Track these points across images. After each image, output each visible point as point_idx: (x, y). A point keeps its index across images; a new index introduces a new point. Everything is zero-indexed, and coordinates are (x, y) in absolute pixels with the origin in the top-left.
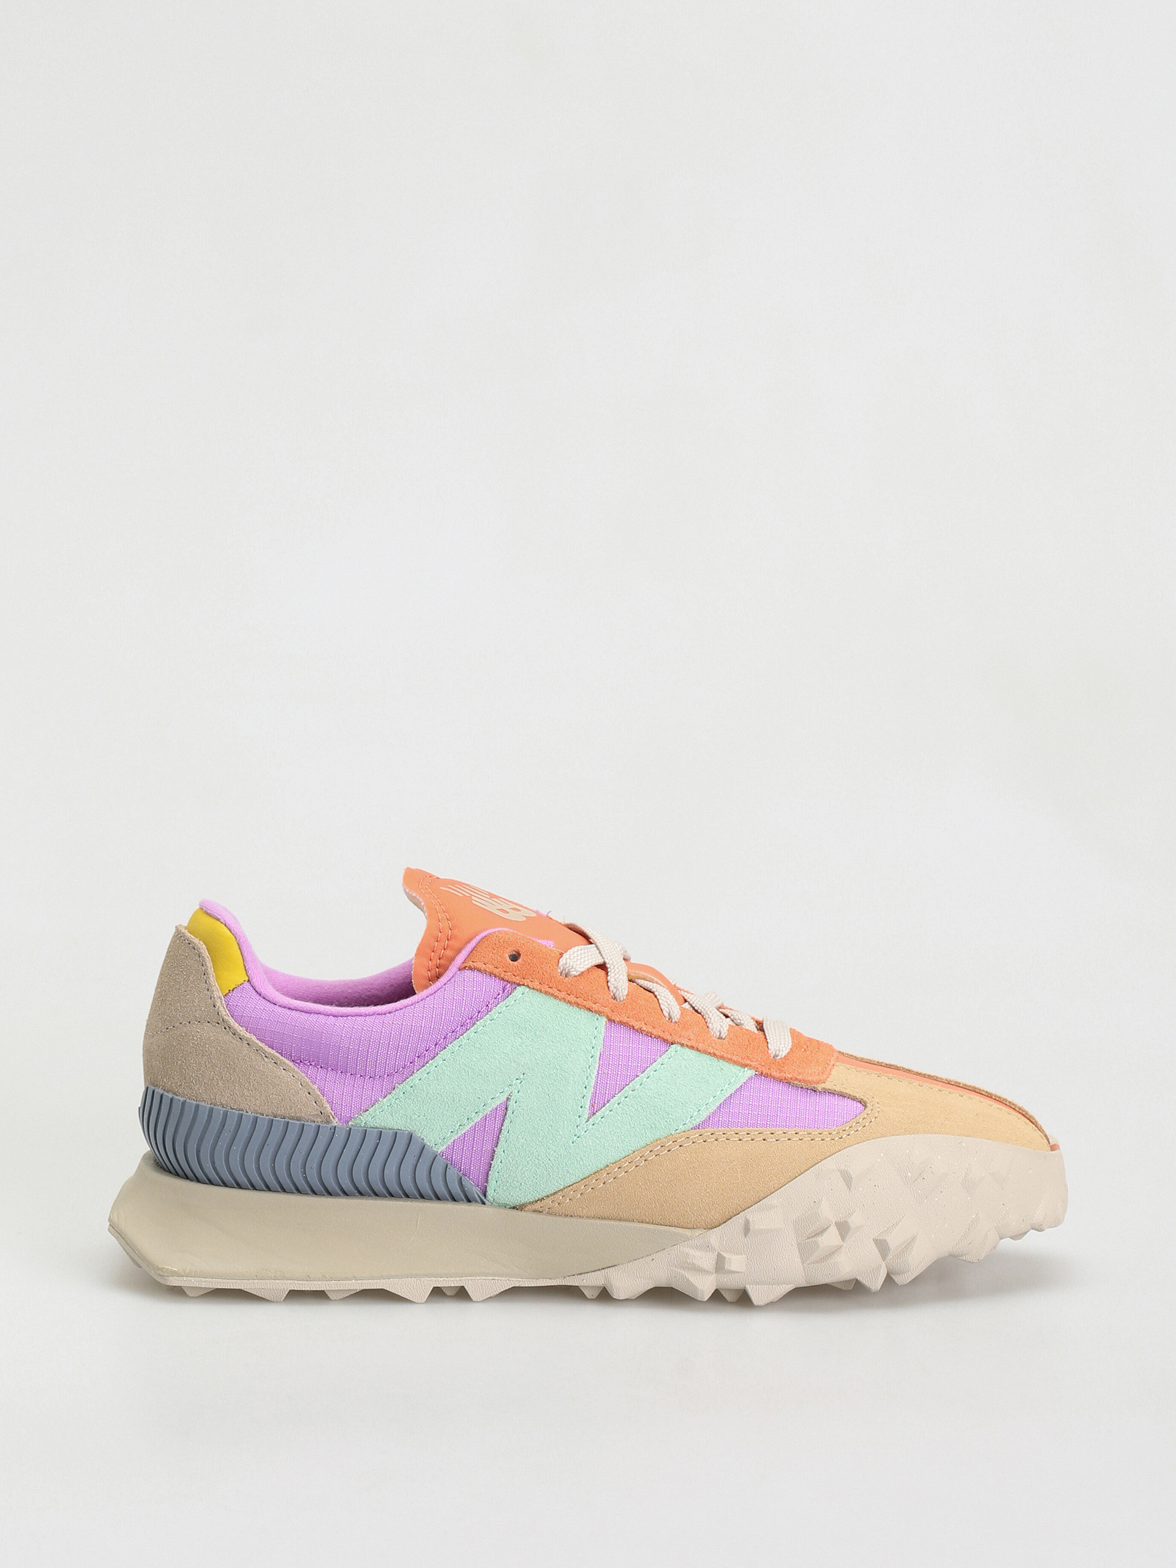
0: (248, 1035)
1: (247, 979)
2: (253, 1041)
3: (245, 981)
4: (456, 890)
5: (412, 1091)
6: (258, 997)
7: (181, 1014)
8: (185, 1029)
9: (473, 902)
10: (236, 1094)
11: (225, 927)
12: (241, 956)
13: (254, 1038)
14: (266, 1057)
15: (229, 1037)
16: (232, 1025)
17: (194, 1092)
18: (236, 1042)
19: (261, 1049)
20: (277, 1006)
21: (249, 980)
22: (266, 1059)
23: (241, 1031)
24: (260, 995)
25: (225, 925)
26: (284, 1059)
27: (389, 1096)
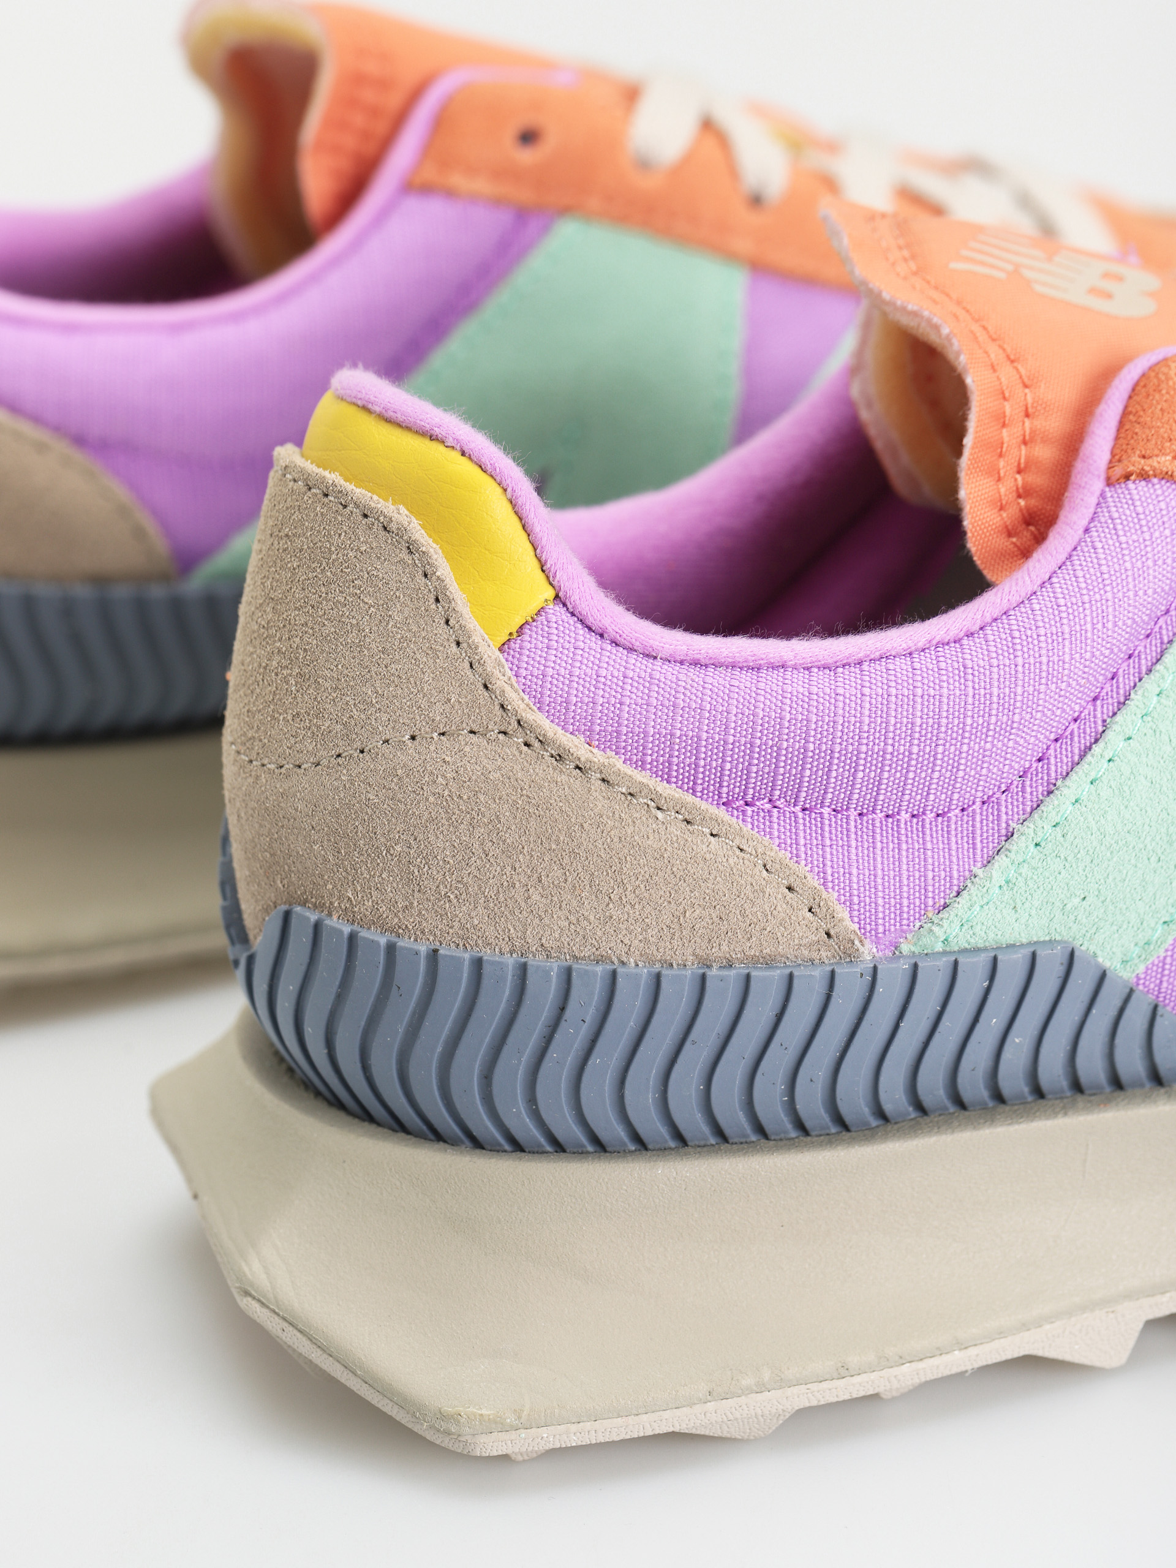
0: (598, 757)
1: (550, 593)
2: (618, 773)
3: (546, 600)
4: (992, 266)
5: (1059, 837)
6: (593, 641)
7: (385, 717)
8: (402, 758)
9: (1038, 288)
10: (586, 919)
11: (464, 460)
12: (524, 535)
13: (618, 763)
14: (659, 809)
15: (544, 769)
16: (550, 734)
17: (456, 924)
18: (567, 777)
19: (646, 791)
20: (659, 663)
21: (557, 597)
22: (659, 814)
23: (577, 746)
24: (602, 636)
25: (463, 454)
26: (704, 805)
27: (1001, 861)
